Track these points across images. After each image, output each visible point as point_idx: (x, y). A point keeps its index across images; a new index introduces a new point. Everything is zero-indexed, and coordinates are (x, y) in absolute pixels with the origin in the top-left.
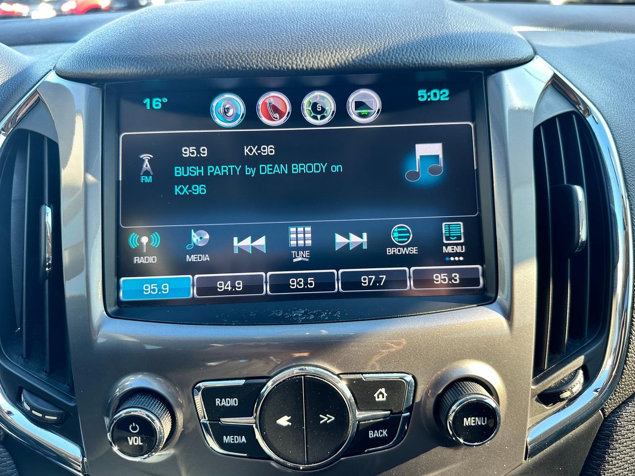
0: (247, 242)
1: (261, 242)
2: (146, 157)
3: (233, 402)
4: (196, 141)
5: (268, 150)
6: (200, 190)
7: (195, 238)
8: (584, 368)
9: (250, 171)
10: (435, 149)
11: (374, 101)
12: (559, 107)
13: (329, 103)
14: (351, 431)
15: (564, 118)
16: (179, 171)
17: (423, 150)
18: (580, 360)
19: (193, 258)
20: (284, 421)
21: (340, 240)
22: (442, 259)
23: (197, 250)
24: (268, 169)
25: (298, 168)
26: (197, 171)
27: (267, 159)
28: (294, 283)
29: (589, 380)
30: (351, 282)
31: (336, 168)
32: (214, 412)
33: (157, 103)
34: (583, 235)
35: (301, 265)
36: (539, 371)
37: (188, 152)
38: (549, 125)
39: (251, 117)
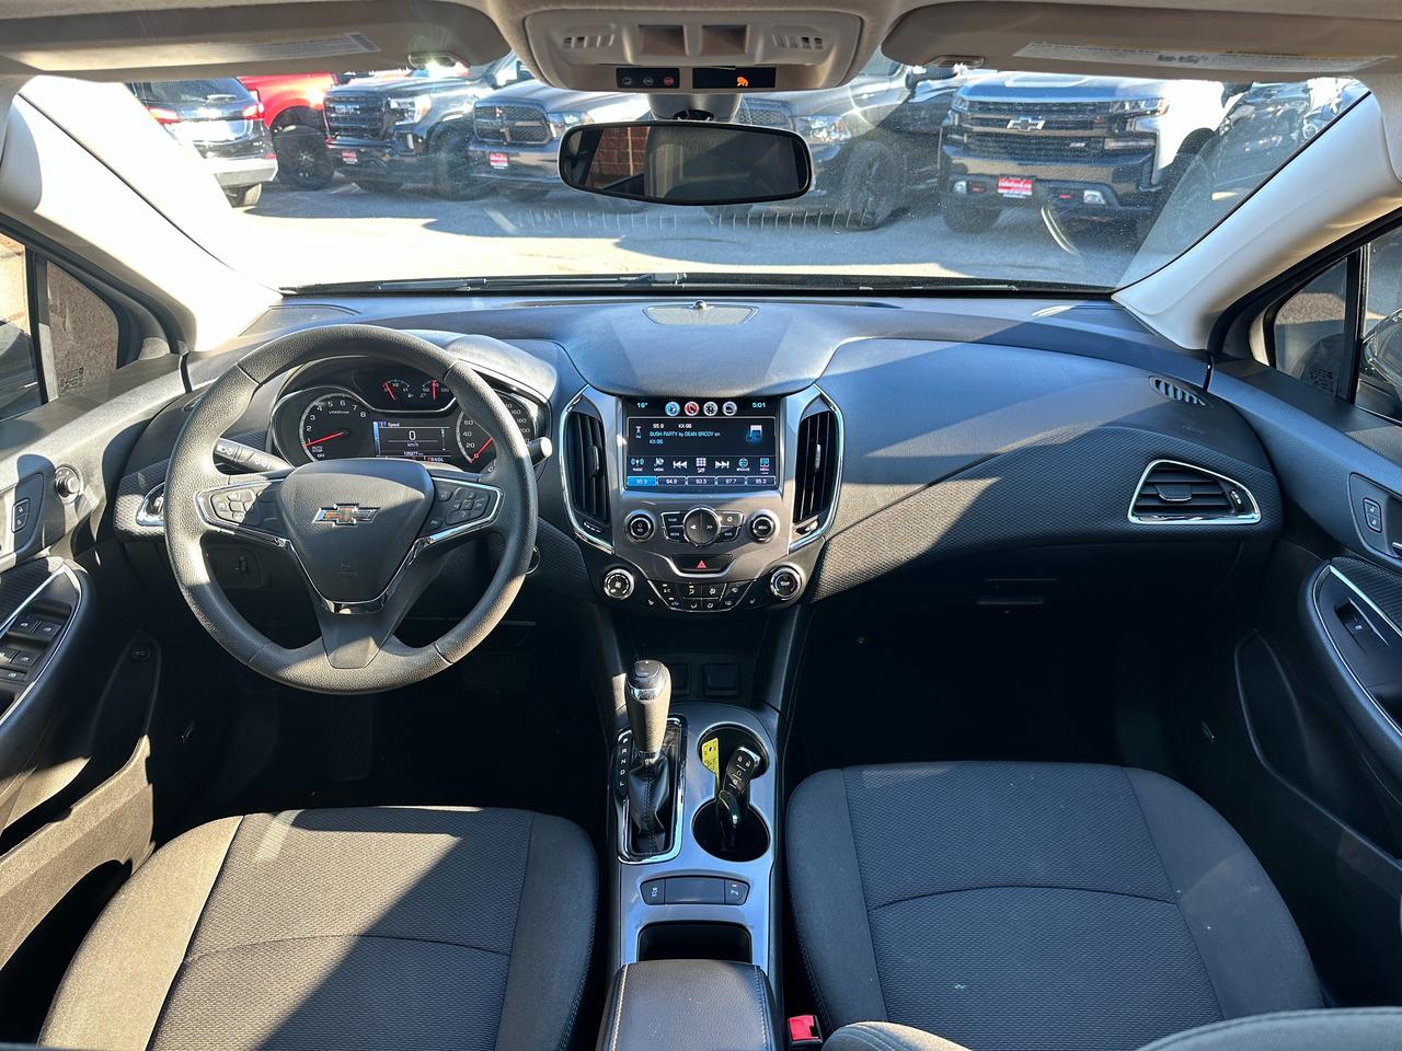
0: (679, 464)
1: (685, 464)
2: (638, 428)
3: (675, 520)
4: (659, 422)
5: (689, 426)
6: (660, 442)
7: (658, 461)
8: (817, 520)
9: (681, 435)
10: (759, 428)
11: (735, 407)
12: (820, 408)
13: (716, 408)
14: (718, 532)
15: (824, 415)
16: (652, 434)
17: (753, 428)
18: (816, 517)
19: (657, 469)
20: (694, 527)
21: (717, 464)
22: (759, 473)
23: (658, 466)
24: (688, 434)
25: (701, 434)
26: (659, 434)
27: (688, 430)
28: (698, 481)
29: (819, 526)
30: (722, 481)
31: (717, 434)
32: (668, 524)
33: (643, 405)
34: (818, 465)
35: (701, 474)
36: (796, 520)
37: (656, 426)
38: (814, 418)
39: (682, 412)
